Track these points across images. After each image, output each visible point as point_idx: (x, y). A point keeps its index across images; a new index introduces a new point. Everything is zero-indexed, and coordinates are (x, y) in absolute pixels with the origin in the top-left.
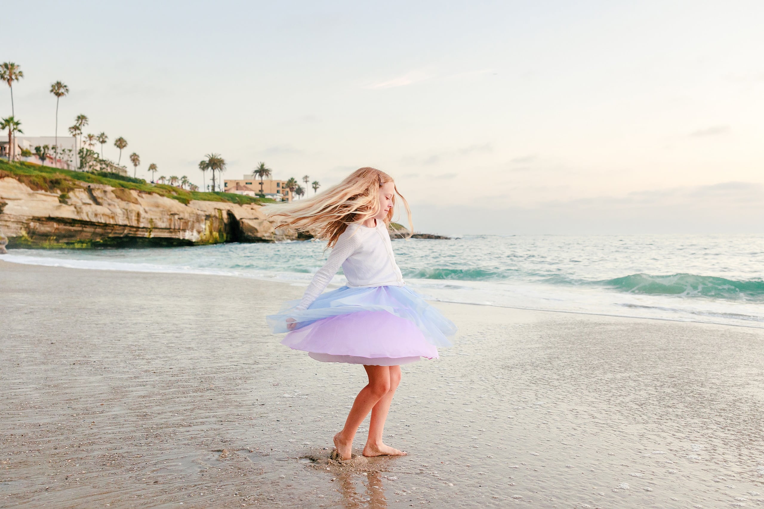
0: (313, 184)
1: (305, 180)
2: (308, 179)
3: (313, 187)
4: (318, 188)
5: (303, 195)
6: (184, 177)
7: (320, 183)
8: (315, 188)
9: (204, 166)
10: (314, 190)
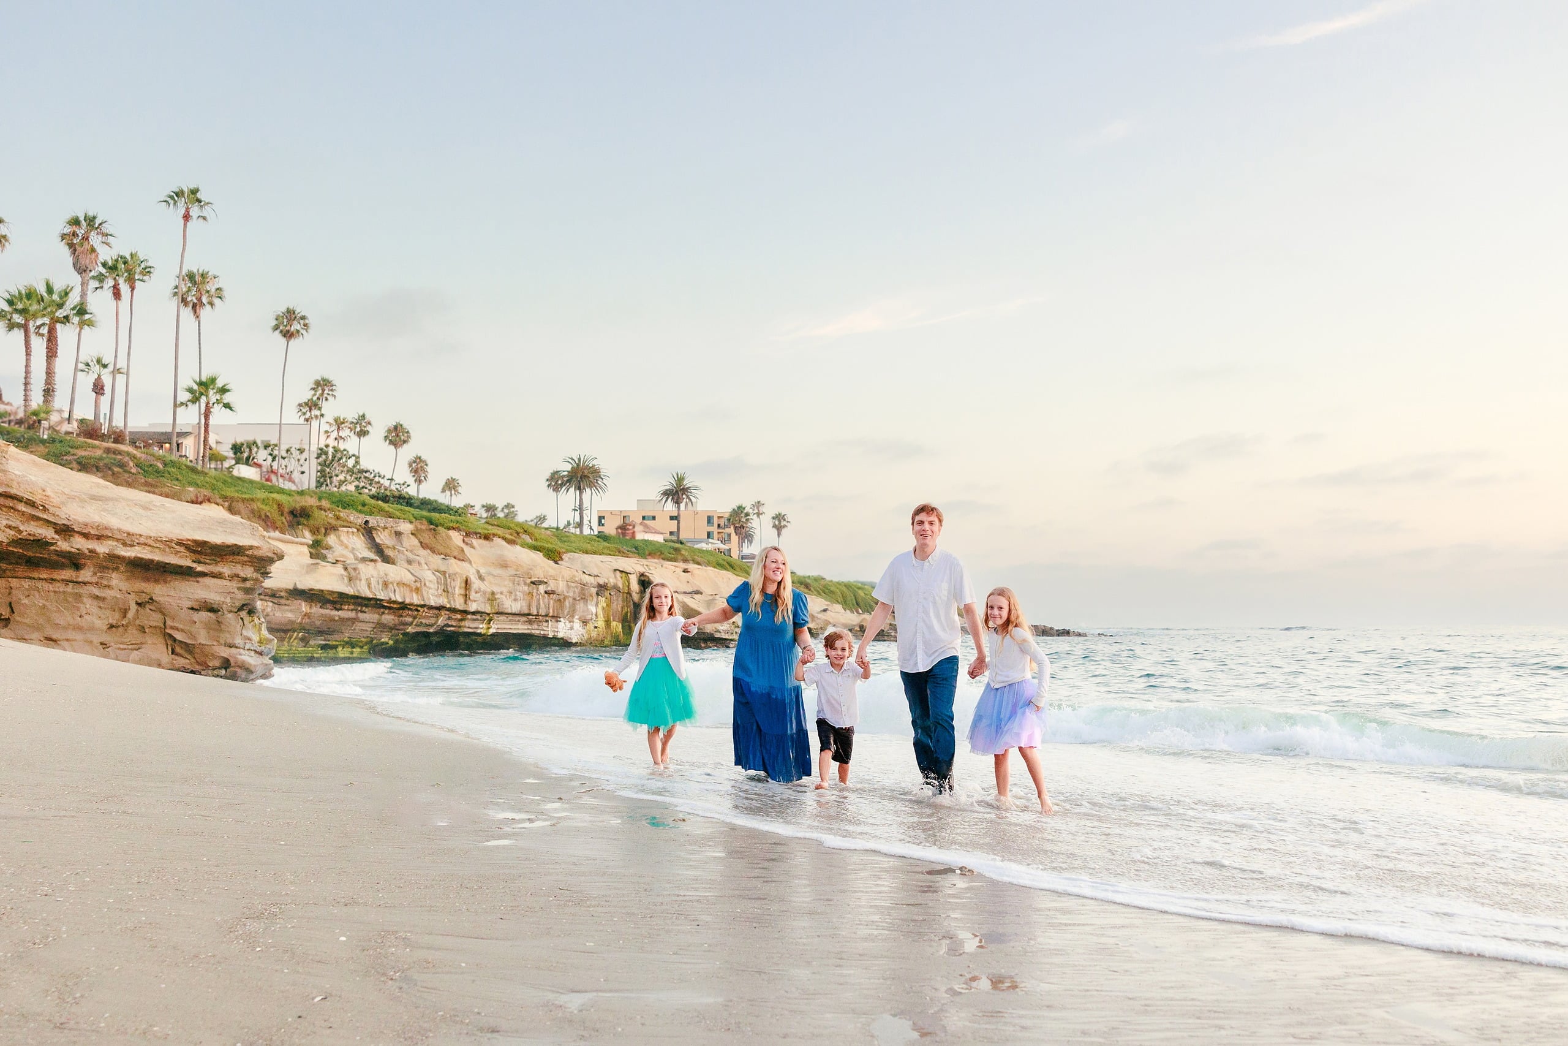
0: (773, 518)
1: (756, 511)
2: (762, 509)
3: (775, 526)
4: (785, 526)
5: (751, 542)
6: (508, 506)
7: (789, 517)
8: (779, 528)
9: (556, 482)
10: (775, 531)
